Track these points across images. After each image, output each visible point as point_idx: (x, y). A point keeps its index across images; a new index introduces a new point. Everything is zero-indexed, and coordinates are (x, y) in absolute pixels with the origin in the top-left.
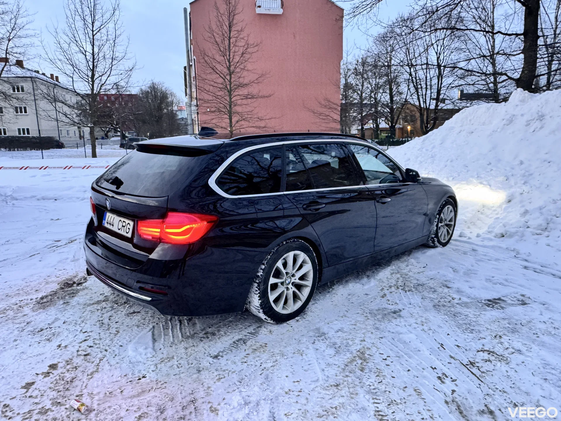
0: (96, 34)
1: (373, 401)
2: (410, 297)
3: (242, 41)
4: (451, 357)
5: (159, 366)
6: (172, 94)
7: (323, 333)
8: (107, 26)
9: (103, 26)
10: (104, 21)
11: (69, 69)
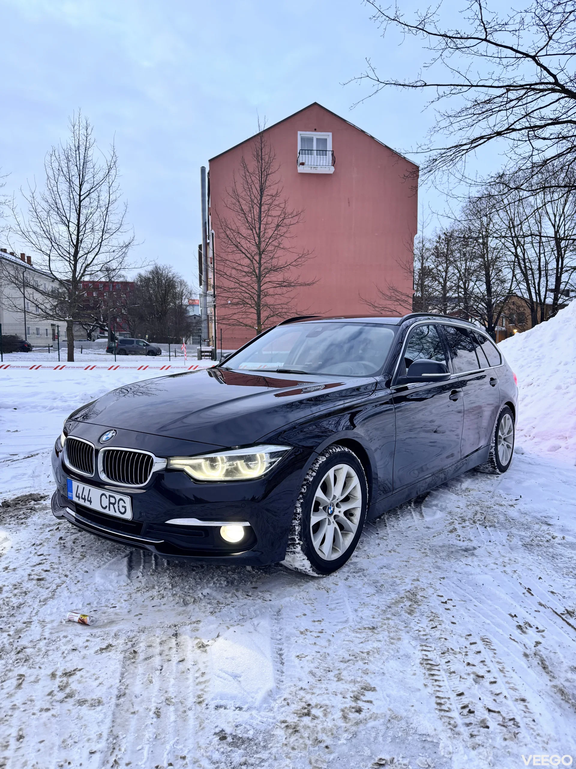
0: (84, 199)
1: (421, 648)
2: (491, 534)
3: (277, 208)
4: (541, 604)
5: (134, 596)
6: (182, 283)
7: (361, 569)
8: (98, 189)
9: (94, 189)
10: (96, 183)
11: (45, 244)
